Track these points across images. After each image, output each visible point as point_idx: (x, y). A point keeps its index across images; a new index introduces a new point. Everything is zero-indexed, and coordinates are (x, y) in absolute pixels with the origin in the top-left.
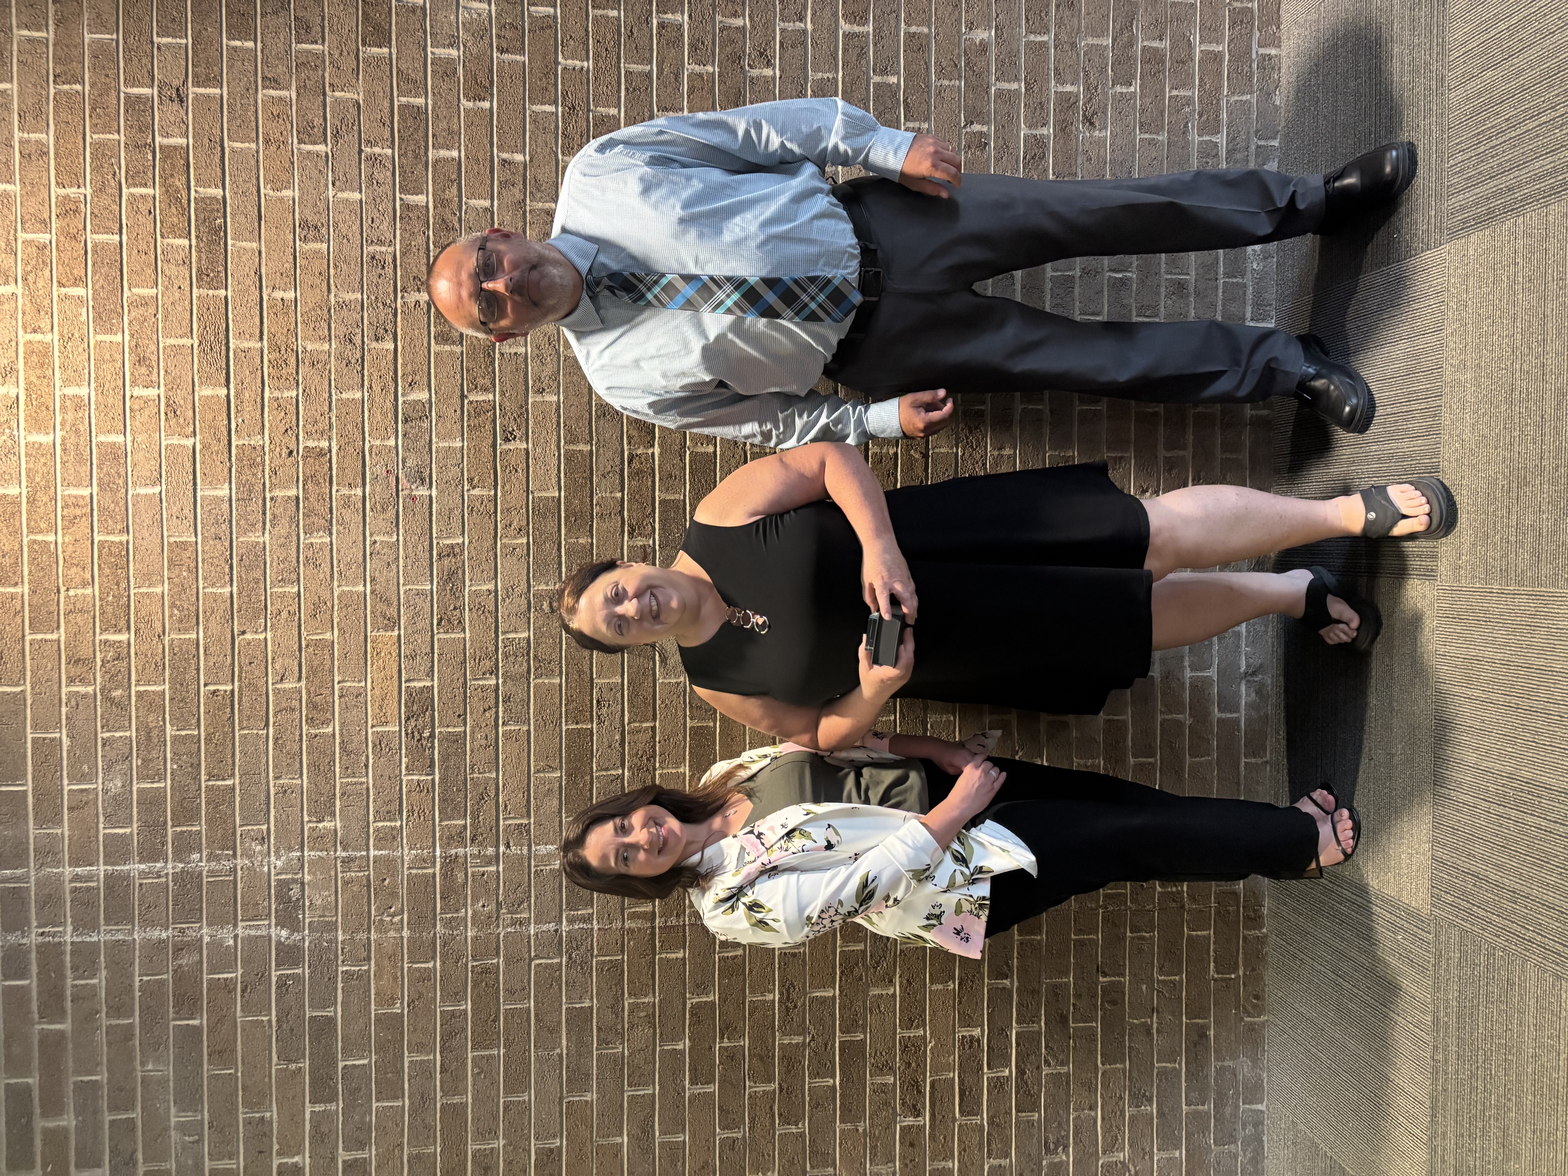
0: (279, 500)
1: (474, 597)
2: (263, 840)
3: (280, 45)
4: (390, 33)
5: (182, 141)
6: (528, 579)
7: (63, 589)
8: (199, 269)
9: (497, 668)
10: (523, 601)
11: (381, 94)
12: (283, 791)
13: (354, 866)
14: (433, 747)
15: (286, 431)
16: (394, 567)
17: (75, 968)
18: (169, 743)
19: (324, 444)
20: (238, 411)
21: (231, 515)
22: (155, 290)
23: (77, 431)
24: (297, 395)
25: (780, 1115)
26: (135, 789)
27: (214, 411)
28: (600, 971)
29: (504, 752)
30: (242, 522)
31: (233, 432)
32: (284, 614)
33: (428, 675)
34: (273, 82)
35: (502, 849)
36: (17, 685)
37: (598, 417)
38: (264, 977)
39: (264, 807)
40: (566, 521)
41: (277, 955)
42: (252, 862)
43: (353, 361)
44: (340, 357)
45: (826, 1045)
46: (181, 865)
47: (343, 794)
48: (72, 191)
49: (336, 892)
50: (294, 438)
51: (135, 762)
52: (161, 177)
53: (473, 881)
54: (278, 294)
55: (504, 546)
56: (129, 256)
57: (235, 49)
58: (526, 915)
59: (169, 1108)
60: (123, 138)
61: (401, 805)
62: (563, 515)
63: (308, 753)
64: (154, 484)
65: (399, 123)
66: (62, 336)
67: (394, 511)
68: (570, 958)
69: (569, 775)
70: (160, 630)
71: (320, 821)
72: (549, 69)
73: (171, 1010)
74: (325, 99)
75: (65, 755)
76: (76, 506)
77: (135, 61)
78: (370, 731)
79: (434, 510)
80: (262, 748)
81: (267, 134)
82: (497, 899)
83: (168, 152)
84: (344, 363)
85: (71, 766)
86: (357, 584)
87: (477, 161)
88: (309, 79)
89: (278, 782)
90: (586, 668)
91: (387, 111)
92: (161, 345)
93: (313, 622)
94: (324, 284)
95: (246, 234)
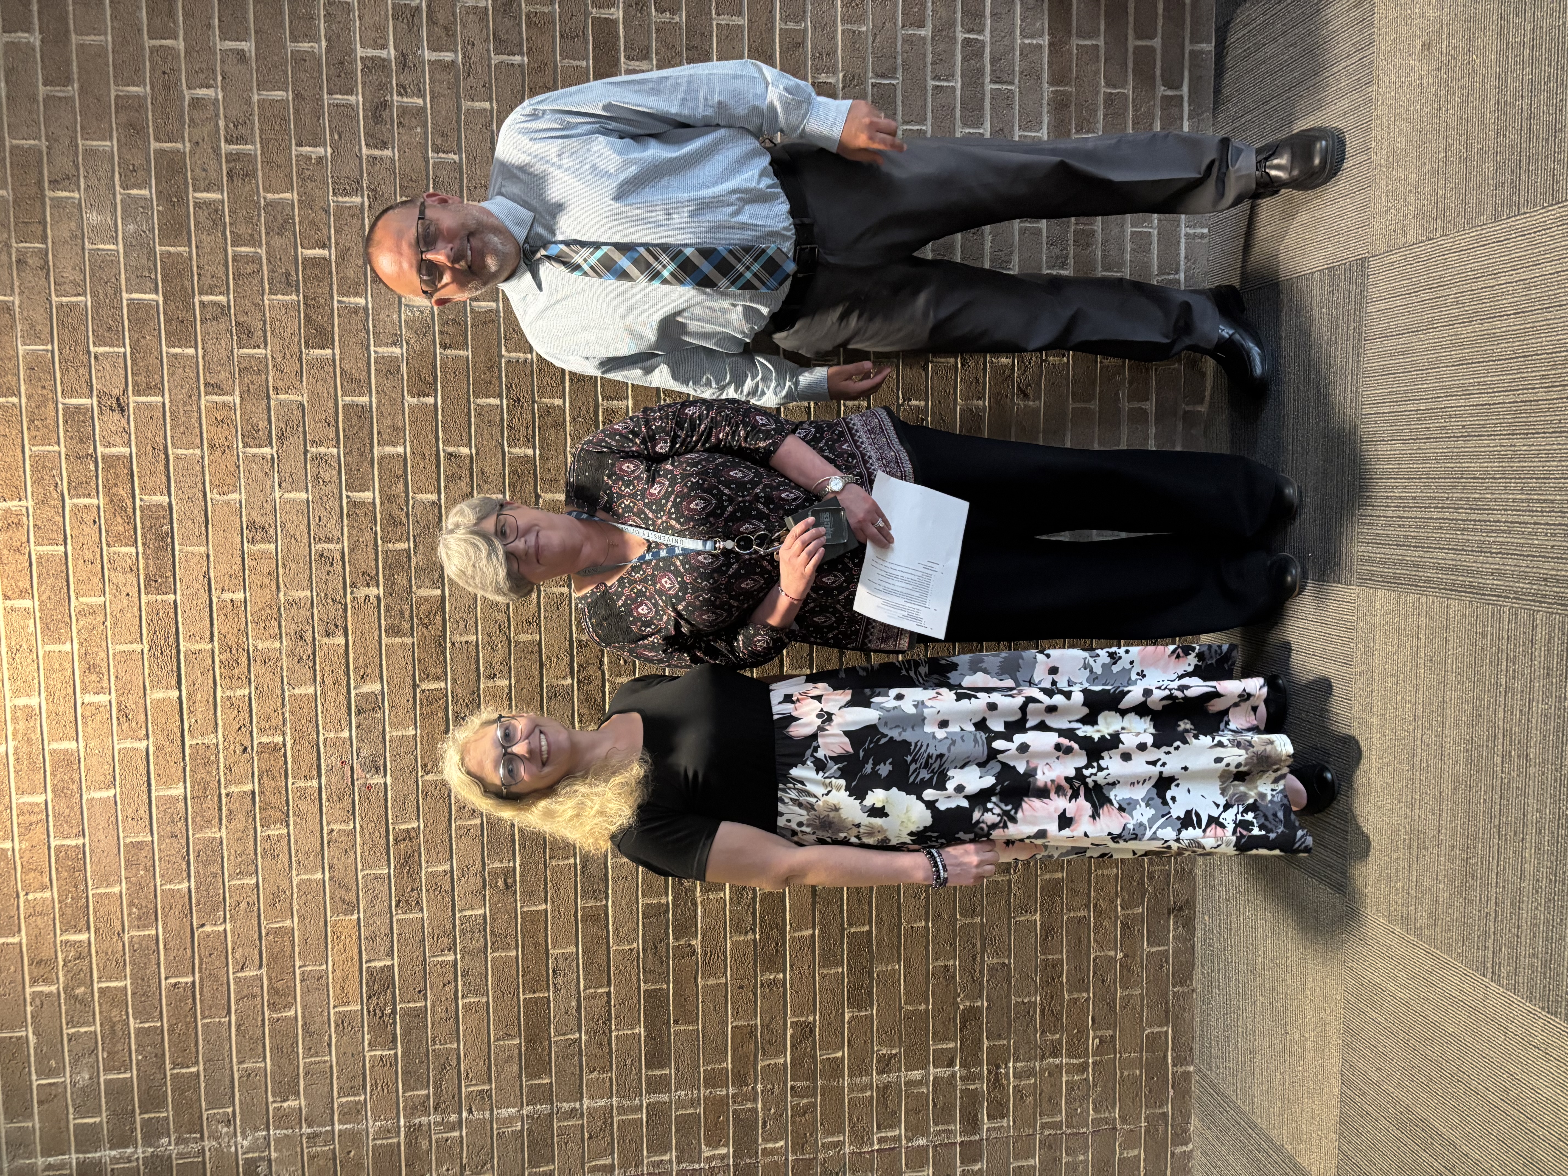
0: (235, 795)
1: (431, 878)
2: (229, 1121)
3: (222, 351)
4: (333, 334)
5: (125, 450)
6: (483, 858)
7: (22, 894)
8: (147, 576)
9: (455, 944)
10: (479, 879)
11: (325, 395)
12: (248, 1075)
13: (320, 1141)
14: (395, 1023)
15: (240, 728)
16: (351, 853)
18: (133, 1036)
19: (279, 739)
20: (190, 712)
21: (187, 813)
22: (102, 599)
23: (29, 740)
24: (250, 694)
26: (102, 1080)
27: (166, 713)
29: (464, 1023)
30: (198, 819)
31: (186, 733)
32: (243, 905)
34: (215, 388)
35: (465, 1114)
37: (549, 698)
39: (228, 1091)
42: (219, 1144)
43: (305, 657)
44: (291, 654)
46: (151, 1150)
47: (307, 1073)
48: (13, 504)
49: (303, 1166)
50: (248, 735)
51: (101, 1055)
52: (104, 487)
53: (437, 1147)
54: (227, 596)
55: (458, 828)
56: (75, 566)
57: (175, 356)
60: (63, 450)
61: (364, 1080)
63: (271, 1037)
64: (108, 787)
65: (344, 423)
66: (9, 647)
67: (350, 800)
69: (528, 1042)
70: (119, 928)
71: (284, 1101)
72: (493, 364)
74: (269, 403)
75: (32, 1052)
76: (31, 813)
77: (72, 371)
78: (332, 1012)
79: (389, 796)
80: (225, 1035)
81: (211, 440)
82: (461, 1162)
83: (111, 461)
84: (296, 659)
85: (38, 1062)
86: (316, 872)
87: (423, 457)
88: (252, 383)
89: (241, 1066)
90: (541, 940)
91: (331, 411)
92: (111, 652)
93: (273, 911)
94: (273, 584)
95: (193, 539)
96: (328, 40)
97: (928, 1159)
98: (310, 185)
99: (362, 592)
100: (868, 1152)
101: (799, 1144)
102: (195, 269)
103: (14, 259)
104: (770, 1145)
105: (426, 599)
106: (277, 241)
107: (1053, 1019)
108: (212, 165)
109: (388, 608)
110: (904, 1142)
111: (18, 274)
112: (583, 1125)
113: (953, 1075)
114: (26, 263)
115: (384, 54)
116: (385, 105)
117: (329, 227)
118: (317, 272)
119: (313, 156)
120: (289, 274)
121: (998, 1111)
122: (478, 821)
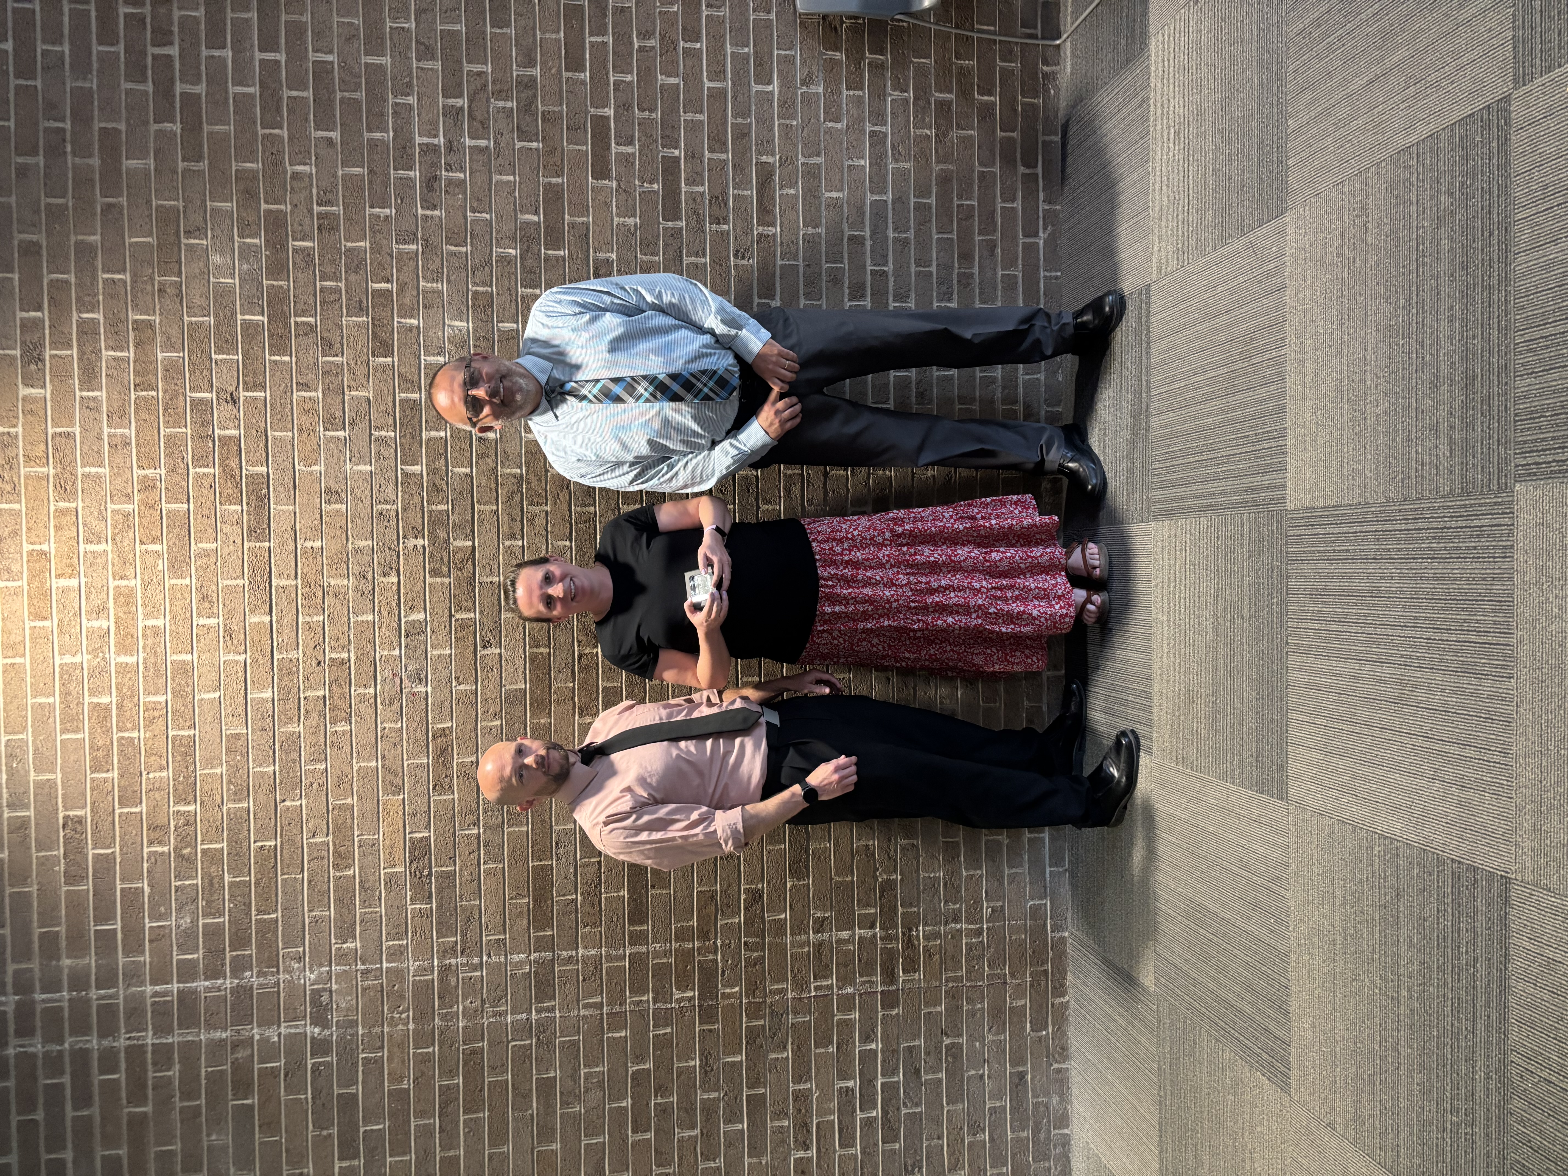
0: (310, 699)
1: (460, 767)
2: (300, 959)
3: (310, 359)
4: (393, 347)
5: (235, 432)
7: (144, 773)
8: (249, 527)
9: (479, 820)
11: (386, 392)
12: (316, 921)
13: (371, 976)
14: (431, 883)
15: (316, 646)
16: (399, 747)
17: (155, 1064)
18: (227, 888)
19: (345, 655)
20: (278, 633)
21: (274, 712)
22: (215, 545)
23: (155, 653)
24: (324, 620)
25: (702, 1154)
26: (200, 924)
27: (260, 633)
28: (562, 1047)
29: (485, 884)
30: (282, 716)
31: (275, 649)
32: (315, 785)
33: (426, 828)
34: (304, 386)
35: (485, 958)
36: (109, 847)
38: (302, 1065)
39: (300, 934)
40: (530, 706)
41: (312, 1047)
42: (291, 977)
43: (366, 592)
44: (356, 589)
45: (736, 1098)
46: (237, 981)
47: (362, 921)
48: (150, 472)
49: (357, 997)
50: (322, 652)
51: (201, 903)
52: (219, 459)
53: (463, 984)
54: (309, 544)
55: (483, 728)
56: (195, 519)
57: (275, 362)
58: (504, 1008)
59: (228, 1169)
60: (189, 432)
61: (407, 928)
62: (528, 702)
63: (334, 891)
64: (214, 691)
65: (400, 413)
66: (143, 580)
67: (399, 704)
68: (538, 1039)
69: (535, 900)
70: (220, 801)
71: (344, 943)
73: (230, 1093)
74: (344, 397)
75: (146, 900)
76: (154, 709)
77: (198, 373)
78: (382, 872)
79: (430, 702)
80: (299, 889)
81: (300, 425)
82: (482, 997)
83: (225, 441)
84: (359, 593)
85: (151, 909)
86: (371, 761)
87: (460, 439)
88: (332, 383)
89: (311, 914)
90: (547, 818)
91: (391, 404)
92: (220, 586)
93: (336, 791)
94: (344, 535)
95: (284, 500)
96: (395, 131)
97: (855, 1004)
98: (379, 236)
99: (412, 542)
100: (807, 998)
101: (751, 990)
102: (292, 297)
103: (156, 288)
104: (728, 991)
105: (460, 548)
106: (353, 278)
107: (954, 891)
108: (307, 221)
109: (431, 555)
110: (835, 990)
111: (159, 300)
112: (578, 969)
113: (875, 936)
114: (165, 291)
115: (435, 141)
116: (436, 178)
117: (392, 267)
118: (382, 300)
119: (382, 215)
120: (362, 302)
121: (911, 966)
122: (499, 723)
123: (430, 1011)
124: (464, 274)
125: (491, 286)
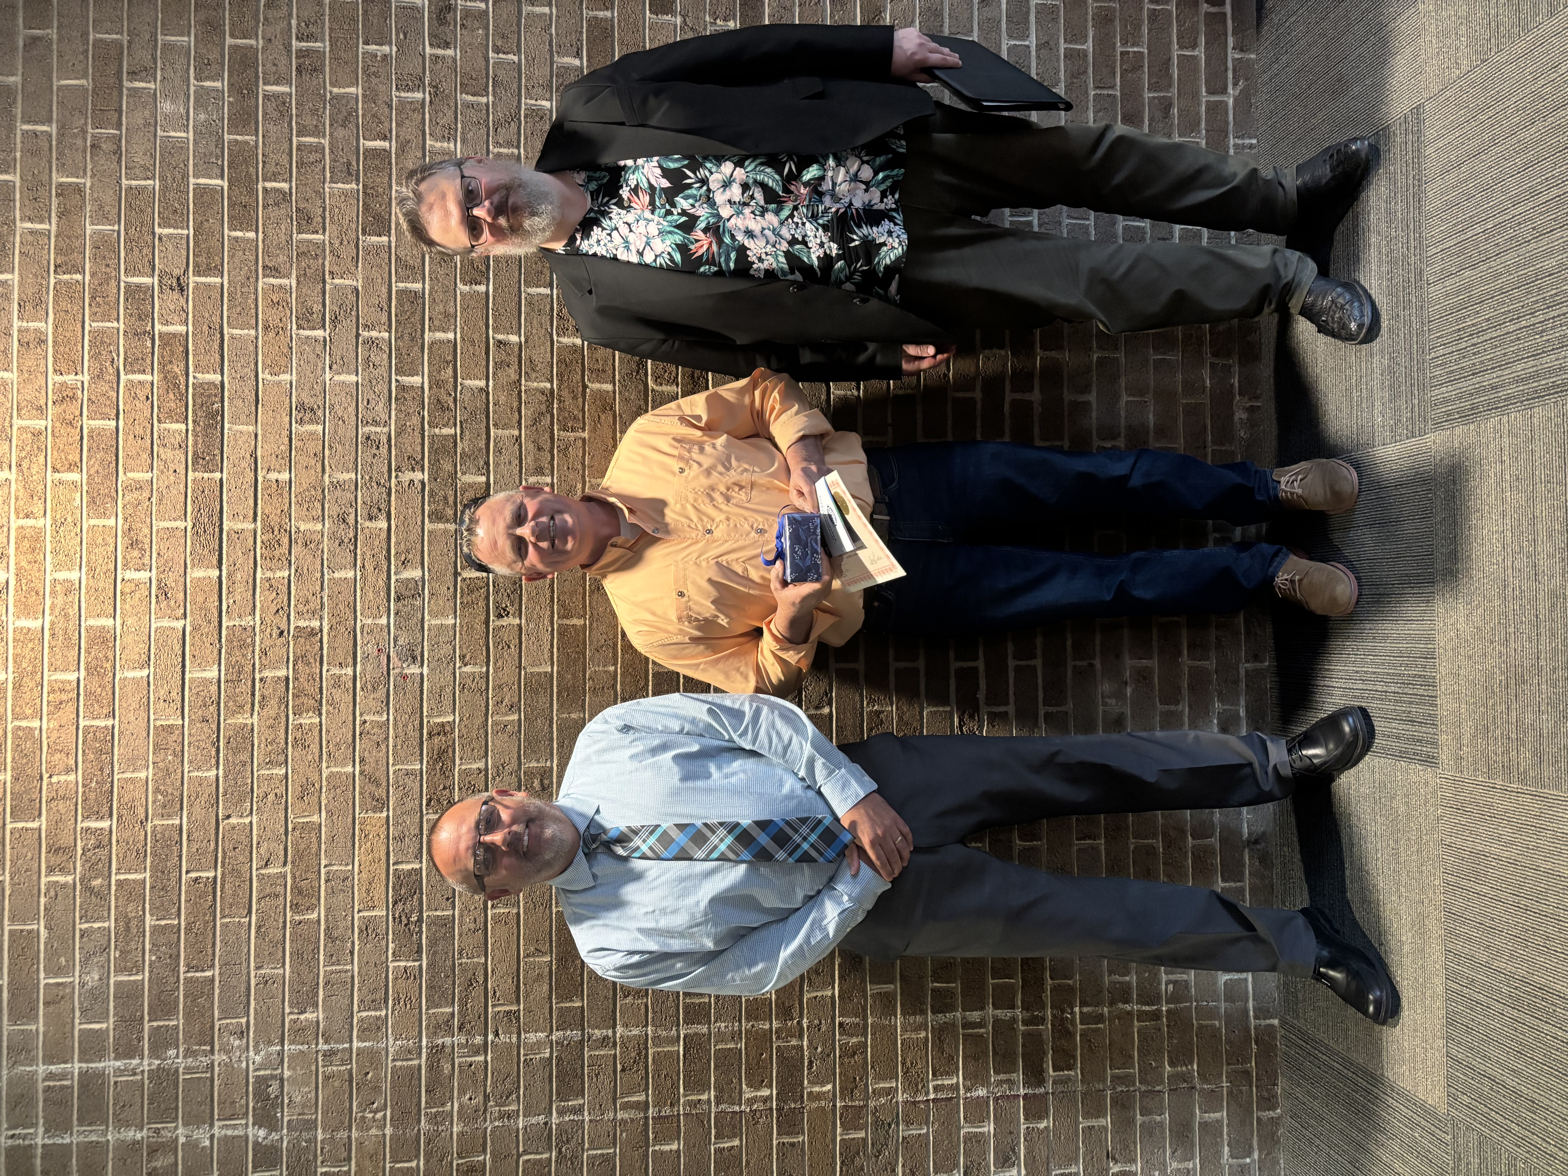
0: (269, 680)
1: (464, 776)
2: (242, 1034)
3: (282, 235)
4: (390, 222)
5: (182, 329)
6: (519, 756)
7: (46, 776)
8: (195, 453)
10: (514, 779)
11: (380, 280)
12: (265, 981)
13: (336, 1059)
14: (421, 932)
15: (278, 611)
16: (383, 747)
18: (148, 934)
19: (315, 624)
20: (229, 592)
21: (219, 697)
22: (150, 474)
23: (66, 615)
24: (289, 576)
26: (112, 981)
27: (205, 592)
28: (591, 1164)
29: (493, 935)
30: (231, 703)
31: (224, 614)
32: (271, 797)
33: (416, 857)
34: (273, 271)
35: (490, 1037)
39: (244, 998)
40: (558, 696)
41: (254, 1156)
42: (230, 1058)
43: (346, 540)
44: (333, 536)
46: (157, 1062)
47: (326, 984)
48: (69, 378)
49: (317, 1088)
50: (285, 618)
51: (113, 954)
52: (159, 363)
53: (460, 1072)
54: (273, 476)
55: (495, 723)
56: (126, 441)
57: (236, 239)
58: (513, 1107)
60: (122, 327)
61: (387, 993)
62: (555, 690)
63: (292, 941)
64: (142, 667)
65: (396, 308)
66: (54, 520)
67: (385, 690)
68: (560, 1152)
69: (559, 959)
70: (143, 816)
71: (302, 1013)
74: (324, 287)
75: (42, 947)
76: (62, 690)
77: (136, 251)
78: (356, 916)
79: (425, 688)
80: (244, 937)
81: (266, 321)
82: (485, 1091)
83: (167, 339)
84: (337, 542)
85: (48, 959)
86: (346, 765)
87: (473, 343)
88: (309, 267)
89: (259, 972)
91: (385, 296)
92: (154, 529)
93: (300, 805)
94: (319, 465)
95: (243, 417)
97: (988, 1112)
98: (374, 80)
99: (407, 476)
100: (923, 1102)
101: (848, 1090)
102: (260, 157)
103: (89, 144)
104: (817, 1089)
105: (471, 485)
106: (340, 133)
108: (284, 61)
109: (432, 494)
110: (962, 1092)
111: (91, 158)
112: (615, 1055)
113: (1015, 1018)
114: (100, 147)
117: (391, 120)
118: (377, 162)
119: (379, 54)
120: (350, 164)
121: (1064, 1061)
122: (516, 717)
123: (414, 1112)
124: (483, 131)
125: (518, 147)
